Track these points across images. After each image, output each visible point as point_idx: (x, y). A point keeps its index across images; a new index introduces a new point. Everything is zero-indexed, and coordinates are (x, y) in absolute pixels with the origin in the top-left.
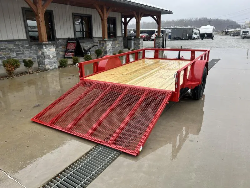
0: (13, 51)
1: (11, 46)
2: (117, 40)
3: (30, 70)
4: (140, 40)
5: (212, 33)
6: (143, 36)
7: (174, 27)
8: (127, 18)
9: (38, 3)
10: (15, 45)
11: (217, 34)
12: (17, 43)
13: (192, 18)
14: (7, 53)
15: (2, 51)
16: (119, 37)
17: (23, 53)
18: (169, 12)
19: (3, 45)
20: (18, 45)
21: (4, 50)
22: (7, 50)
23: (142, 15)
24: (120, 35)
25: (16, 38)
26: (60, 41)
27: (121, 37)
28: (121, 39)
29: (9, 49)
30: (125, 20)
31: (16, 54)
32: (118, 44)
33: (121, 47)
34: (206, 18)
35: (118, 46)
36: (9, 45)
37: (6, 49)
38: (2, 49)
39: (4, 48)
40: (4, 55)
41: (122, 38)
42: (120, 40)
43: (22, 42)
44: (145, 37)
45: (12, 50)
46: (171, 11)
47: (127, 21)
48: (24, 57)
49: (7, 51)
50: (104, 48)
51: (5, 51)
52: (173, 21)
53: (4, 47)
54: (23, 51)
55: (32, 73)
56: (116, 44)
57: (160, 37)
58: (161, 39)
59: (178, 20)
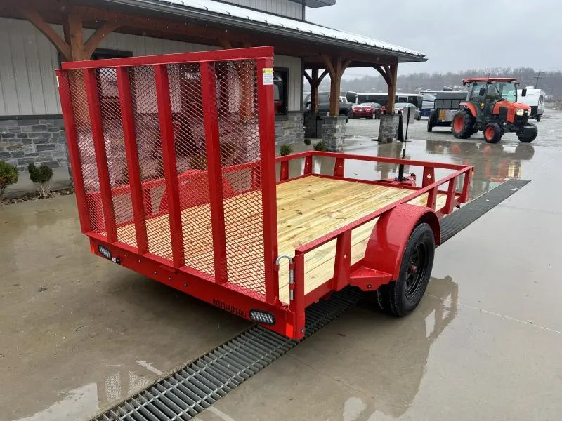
0: (30, 141)
1: (26, 129)
2: (287, 119)
3: (45, 189)
4: (338, 121)
5: (537, 107)
6: (369, 108)
7: (444, 90)
8: (319, 70)
9: (73, 36)
10: (34, 128)
11: (554, 107)
12: (40, 123)
13: (497, 69)
14: (15, 144)
15: (4, 141)
16: (294, 113)
17: (53, 146)
18: (419, 58)
19: (7, 128)
20: (44, 127)
21: (7, 137)
22: (16, 137)
23: (347, 64)
24: (297, 108)
25: (40, 111)
26: (146, 119)
27: (298, 112)
28: (298, 118)
29: (20, 136)
30: (315, 73)
31: (38, 147)
32: (288, 128)
33: (299, 135)
34: (532, 70)
35: (291, 134)
36: (21, 127)
37: (13, 136)
38: (4, 136)
39: (8, 134)
40: (8, 148)
41: (301, 116)
42: (296, 119)
43: (53, 121)
44: (372, 109)
45: (28, 138)
46: (423, 56)
47: (319, 76)
48: (56, 155)
49: (17, 141)
50: (241, 138)
51: (10, 141)
52: (450, 75)
53: (9, 132)
54: (54, 140)
55: (48, 197)
56: (285, 129)
57: (393, 116)
58: (396, 119)
59: (462, 72)
